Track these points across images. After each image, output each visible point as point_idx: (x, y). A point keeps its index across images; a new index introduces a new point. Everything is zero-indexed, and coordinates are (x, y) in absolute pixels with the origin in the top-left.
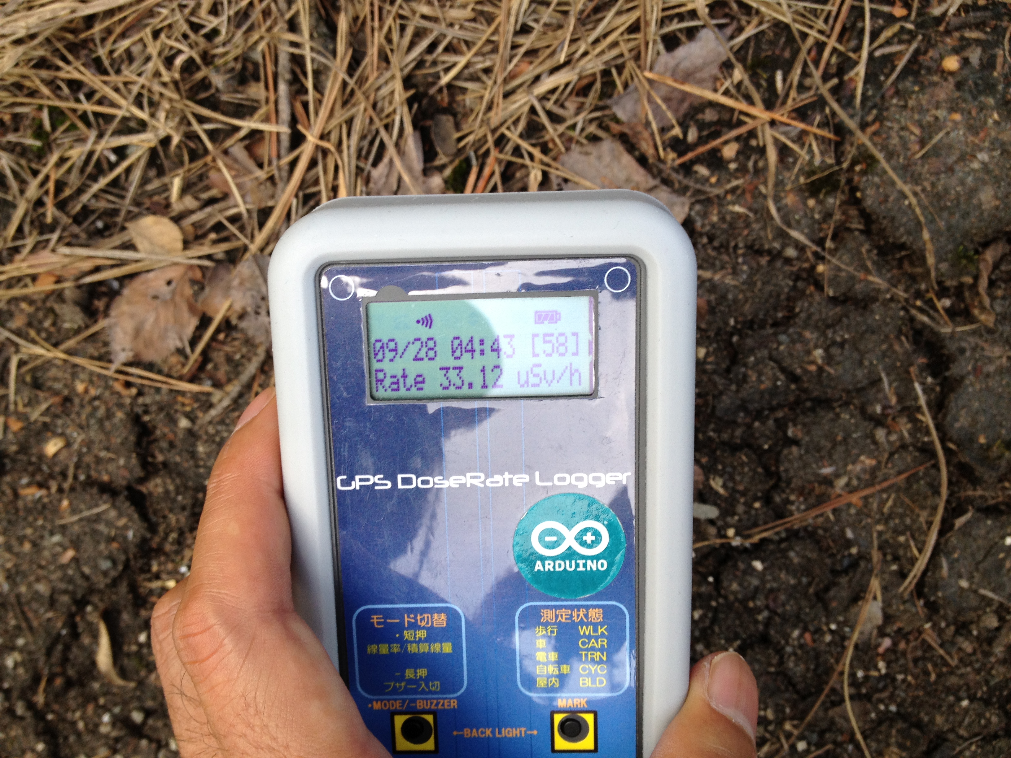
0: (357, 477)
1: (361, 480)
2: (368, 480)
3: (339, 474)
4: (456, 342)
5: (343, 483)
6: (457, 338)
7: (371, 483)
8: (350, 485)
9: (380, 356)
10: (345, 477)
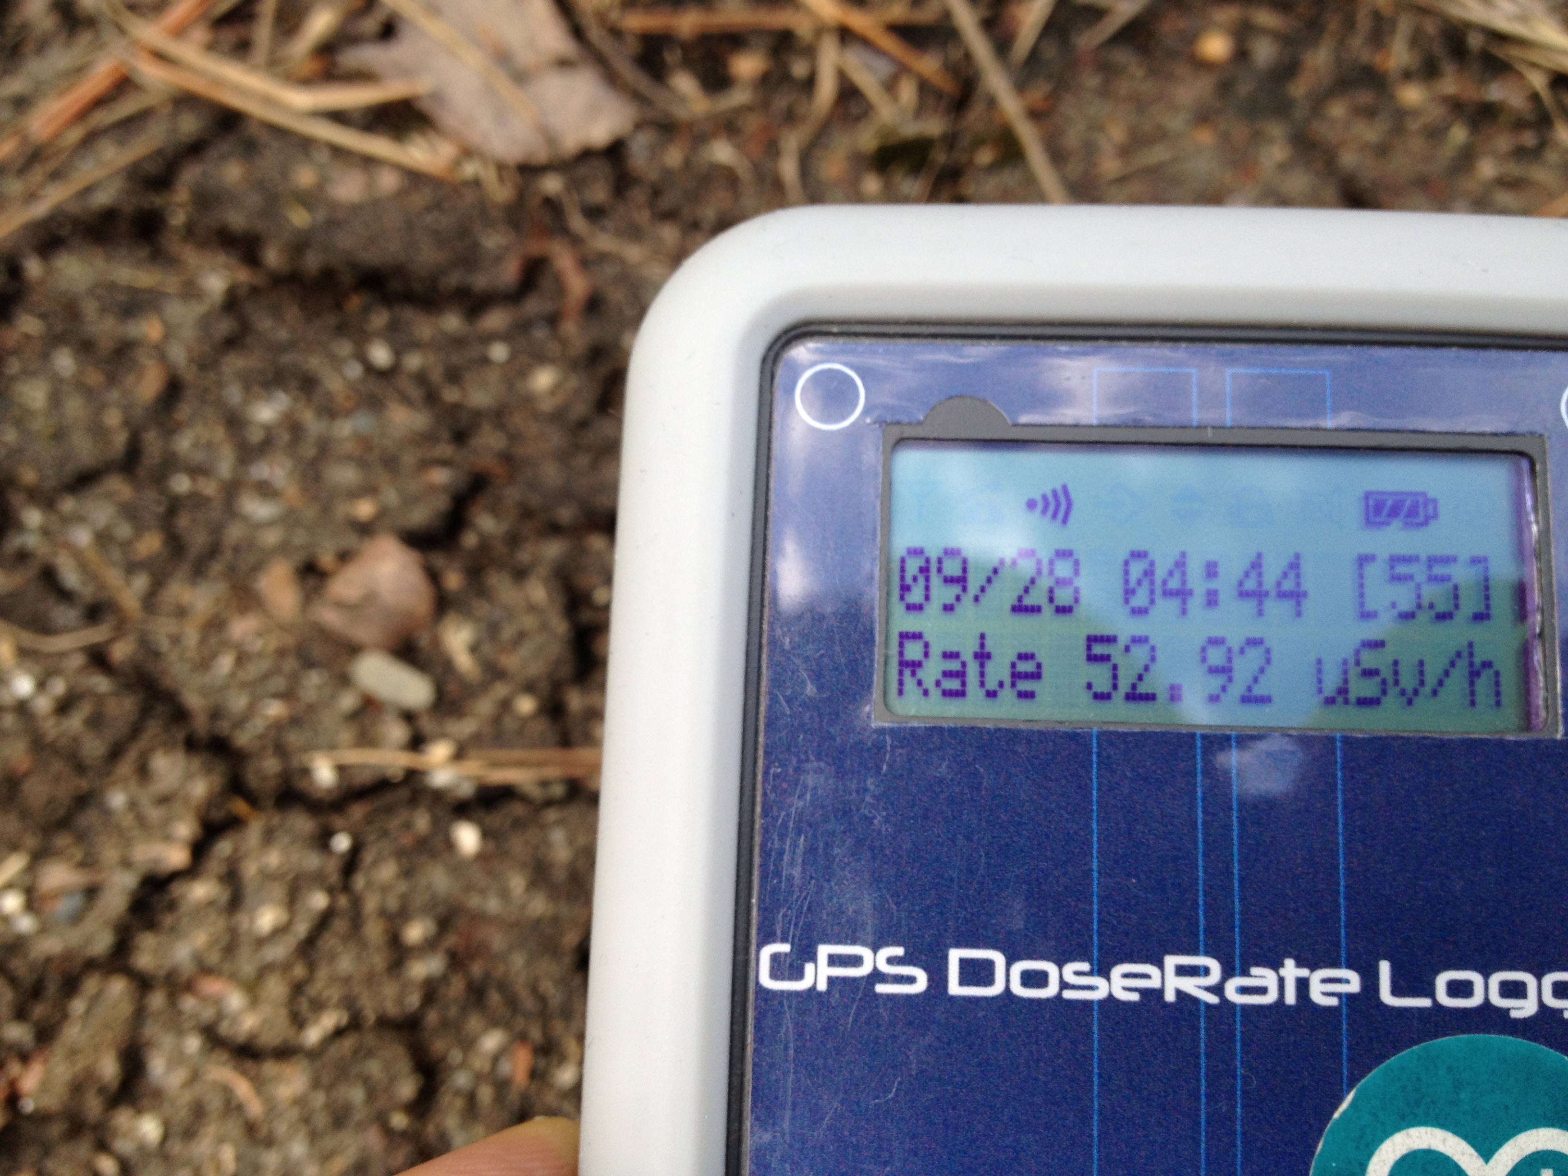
0: (824, 951)
1: (834, 960)
2: (856, 961)
3: (767, 938)
4: (1137, 569)
5: (779, 967)
6: (1138, 555)
7: (864, 971)
8: (798, 974)
9: (916, 595)
10: (784, 948)
